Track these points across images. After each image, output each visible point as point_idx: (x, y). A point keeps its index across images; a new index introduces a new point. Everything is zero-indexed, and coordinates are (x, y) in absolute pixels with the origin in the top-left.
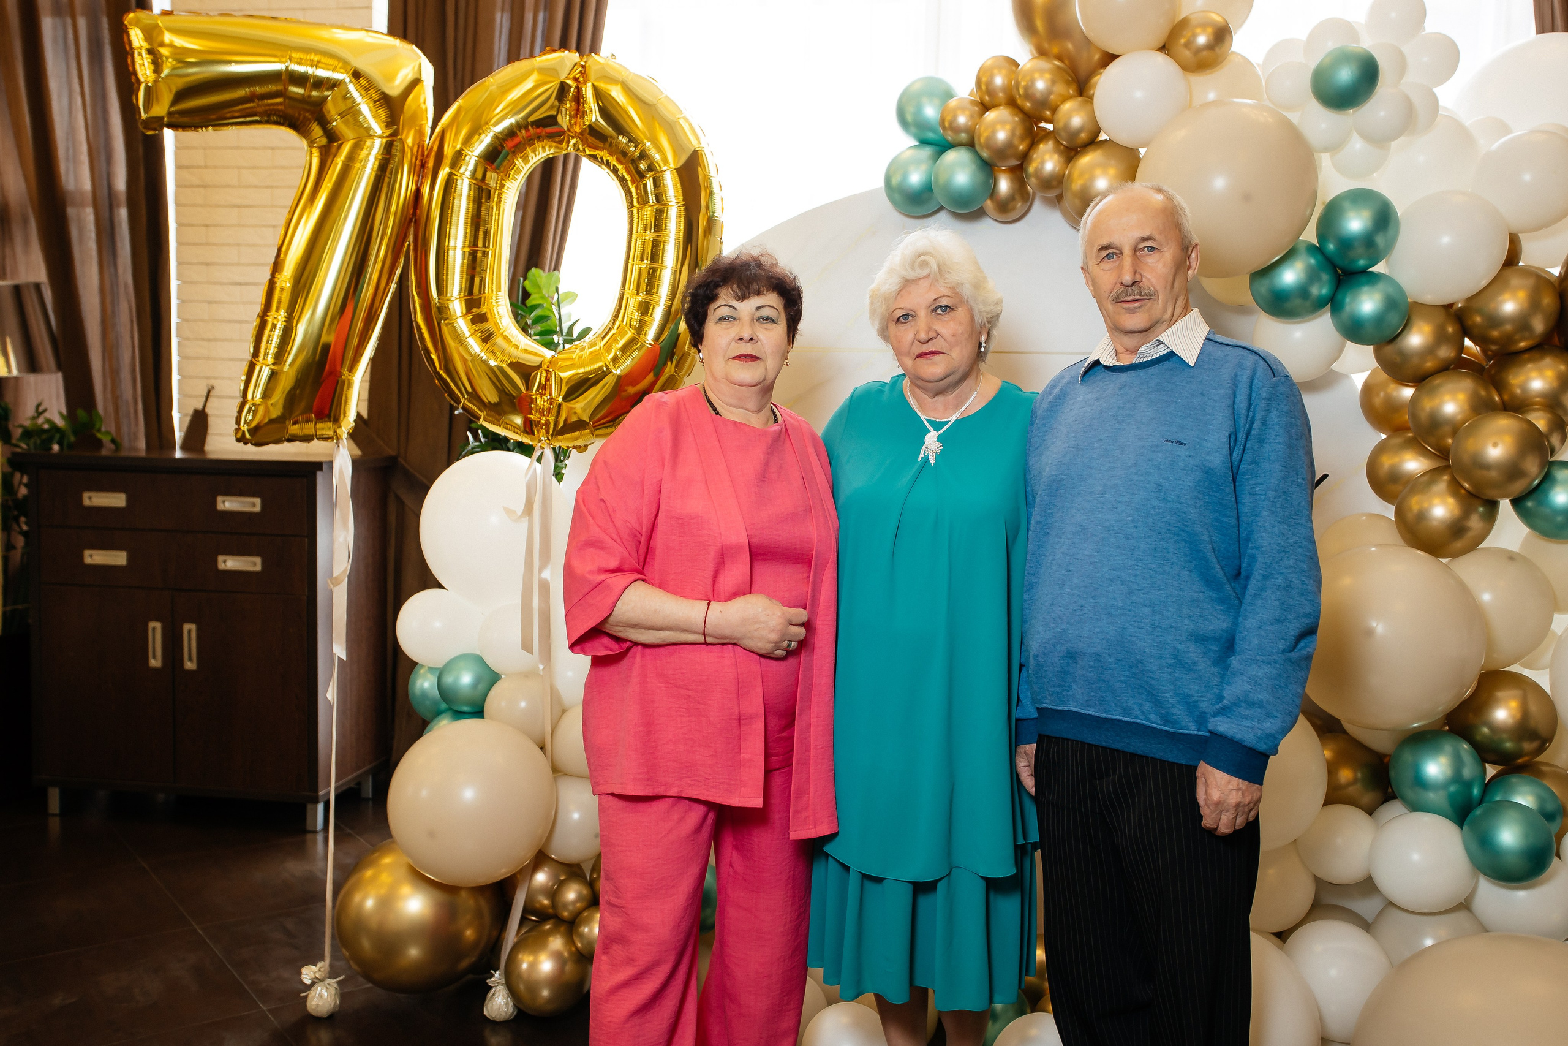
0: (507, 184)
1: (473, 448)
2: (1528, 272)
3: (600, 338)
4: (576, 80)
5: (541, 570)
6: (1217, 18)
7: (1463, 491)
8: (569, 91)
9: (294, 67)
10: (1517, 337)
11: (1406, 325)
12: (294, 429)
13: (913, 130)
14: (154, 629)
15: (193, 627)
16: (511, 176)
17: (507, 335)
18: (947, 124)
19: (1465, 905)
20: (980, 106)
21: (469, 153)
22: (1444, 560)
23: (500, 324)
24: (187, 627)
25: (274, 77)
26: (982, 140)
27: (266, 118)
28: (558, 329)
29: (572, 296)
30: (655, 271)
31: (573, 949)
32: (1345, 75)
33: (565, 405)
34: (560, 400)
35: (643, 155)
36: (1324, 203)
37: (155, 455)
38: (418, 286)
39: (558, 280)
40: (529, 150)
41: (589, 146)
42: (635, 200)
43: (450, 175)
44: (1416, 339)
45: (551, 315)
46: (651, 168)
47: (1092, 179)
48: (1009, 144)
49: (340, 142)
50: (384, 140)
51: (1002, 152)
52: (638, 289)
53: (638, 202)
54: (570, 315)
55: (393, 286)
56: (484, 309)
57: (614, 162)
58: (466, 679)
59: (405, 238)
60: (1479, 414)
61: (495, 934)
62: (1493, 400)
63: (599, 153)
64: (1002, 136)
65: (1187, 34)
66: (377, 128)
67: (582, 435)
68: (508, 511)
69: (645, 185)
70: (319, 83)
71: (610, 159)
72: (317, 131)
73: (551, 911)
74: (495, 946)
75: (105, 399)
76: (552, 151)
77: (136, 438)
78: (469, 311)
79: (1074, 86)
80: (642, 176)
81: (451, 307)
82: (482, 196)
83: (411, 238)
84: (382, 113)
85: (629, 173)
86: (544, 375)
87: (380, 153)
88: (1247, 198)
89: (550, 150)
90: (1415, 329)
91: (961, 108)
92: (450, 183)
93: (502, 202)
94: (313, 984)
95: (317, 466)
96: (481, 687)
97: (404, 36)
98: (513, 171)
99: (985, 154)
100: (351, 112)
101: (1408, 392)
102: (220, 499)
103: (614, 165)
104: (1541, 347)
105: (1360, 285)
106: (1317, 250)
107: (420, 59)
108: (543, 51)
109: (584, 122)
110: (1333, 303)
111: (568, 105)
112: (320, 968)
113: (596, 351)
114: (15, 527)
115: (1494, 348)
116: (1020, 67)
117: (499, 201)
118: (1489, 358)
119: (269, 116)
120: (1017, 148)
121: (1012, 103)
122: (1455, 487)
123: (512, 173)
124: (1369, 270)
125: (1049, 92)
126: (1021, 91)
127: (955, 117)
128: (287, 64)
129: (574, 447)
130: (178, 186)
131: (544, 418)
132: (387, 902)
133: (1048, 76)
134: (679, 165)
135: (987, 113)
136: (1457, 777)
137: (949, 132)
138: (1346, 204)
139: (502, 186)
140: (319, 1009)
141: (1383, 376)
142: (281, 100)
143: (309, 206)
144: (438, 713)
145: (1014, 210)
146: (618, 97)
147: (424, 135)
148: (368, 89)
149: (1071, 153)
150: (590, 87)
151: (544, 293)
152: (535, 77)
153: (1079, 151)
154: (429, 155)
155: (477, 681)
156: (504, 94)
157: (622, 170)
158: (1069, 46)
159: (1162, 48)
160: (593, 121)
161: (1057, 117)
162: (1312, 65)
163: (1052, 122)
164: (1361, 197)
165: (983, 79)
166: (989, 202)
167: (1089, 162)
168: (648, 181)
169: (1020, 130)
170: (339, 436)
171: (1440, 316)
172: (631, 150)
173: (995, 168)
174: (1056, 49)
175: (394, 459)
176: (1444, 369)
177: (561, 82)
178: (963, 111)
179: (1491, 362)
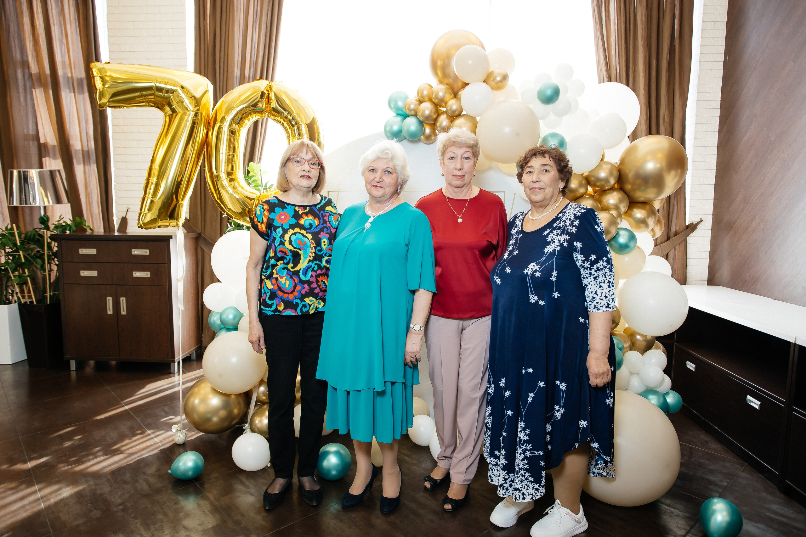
0: (242, 129)
1: (230, 230)
2: (608, 163)
4: (268, 91)
6: (503, 72)
8: (265, 95)
9: (158, 84)
10: (605, 185)
12: (161, 223)
13: (394, 110)
14: (109, 300)
15: (124, 299)
16: (243, 126)
17: (242, 186)
18: (407, 108)
20: (419, 101)
21: (227, 117)
23: (240, 182)
24: (122, 299)
25: (150, 88)
26: (420, 114)
27: (147, 104)
28: (261, 185)
29: (266, 172)
32: (549, 92)
35: (293, 119)
37: (107, 234)
38: (208, 168)
40: (250, 117)
41: (273, 116)
42: (291, 135)
43: (220, 126)
44: (573, 186)
45: (259, 179)
46: (296, 123)
48: (430, 115)
49: (177, 113)
50: (194, 112)
51: (428, 118)
55: (198, 168)
56: (233, 177)
57: (282, 121)
58: (230, 316)
59: (202, 150)
61: (245, 410)
62: (598, 206)
63: (276, 118)
64: (427, 112)
65: (493, 76)
66: (191, 108)
69: (294, 130)
70: (168, 91)
71: (280, 120)
72: (167, 109)
74: (245, 415)
75: (87, 214)
76: (259, 117)
77: (100, 228)
78: (228, 178)
79: (453, 95)
80: (293, 126)
81: (221, 175)
82: (232, 134)
83: (205, 150)
84: (193, 102)
85: (288, 125)
86: (257, 201)
87: (193, 117)
88: (518, 135)
89: (257, 117)
92: (220, 128)
94: (176, 432)
95: (171, 237)
96: (237, 319)
97: (200, 74)
98: (244, 124)
99: (421, 119)
100: (181, 102)
102: (133, 250)
103: (282, 123)
104: (612, 189)
107: (207, 83)
108: (253, 80)
109: (271, 106)
111: (265, 100)
112: (179, 426)
114: (53, 262)
115: (597, 189)
116: (433, 88)
117: (239, 136)
118: (595, 192)
119: (149, 103)
120: (433, 117)
121: (430, 100)
125: (444, 96)
126: (434, 96)
127: (410, 105)
128: (155, 83)
130: (113, 133)
132: (204, 400)
133: (443, 91)
134: (308, 123)
135: (421, 104)
137: (408, 111)
138: (549, 138)
139: (240, 130)
140: (179, 441)
142: (152, 97)
143: (165, 138)
144: (221, 329)
145: (431, 139)
146: (284, 97)
147: (208, 110)
148: (187, 93)
149: (453, 119)
150: (273, 93)
151: (255, 171)
152: (252, 90)
153: (456, 118)
154: (211, 119)
155: (235, 318)
156: (240, 96)
157: (286, 125)
158: (451, 80)
159: (484, 81)
160: (274, 106)
161: (447, 106)
162: (537, 88)
163: (445, 107)
164: (554, 135)
165: (420, 92)
166: (422, 136)
167: (460, 121)
168: (295, 128)
169: (434, 110)
170: (178, 226)
171: (580, 178)
172: (289, 117)
173: (424, 124)
174: (446, 81)
175: (200, 234)
176: (582, 196)
177: (261, 91)
178: (412, 103)
179: (596, 194)
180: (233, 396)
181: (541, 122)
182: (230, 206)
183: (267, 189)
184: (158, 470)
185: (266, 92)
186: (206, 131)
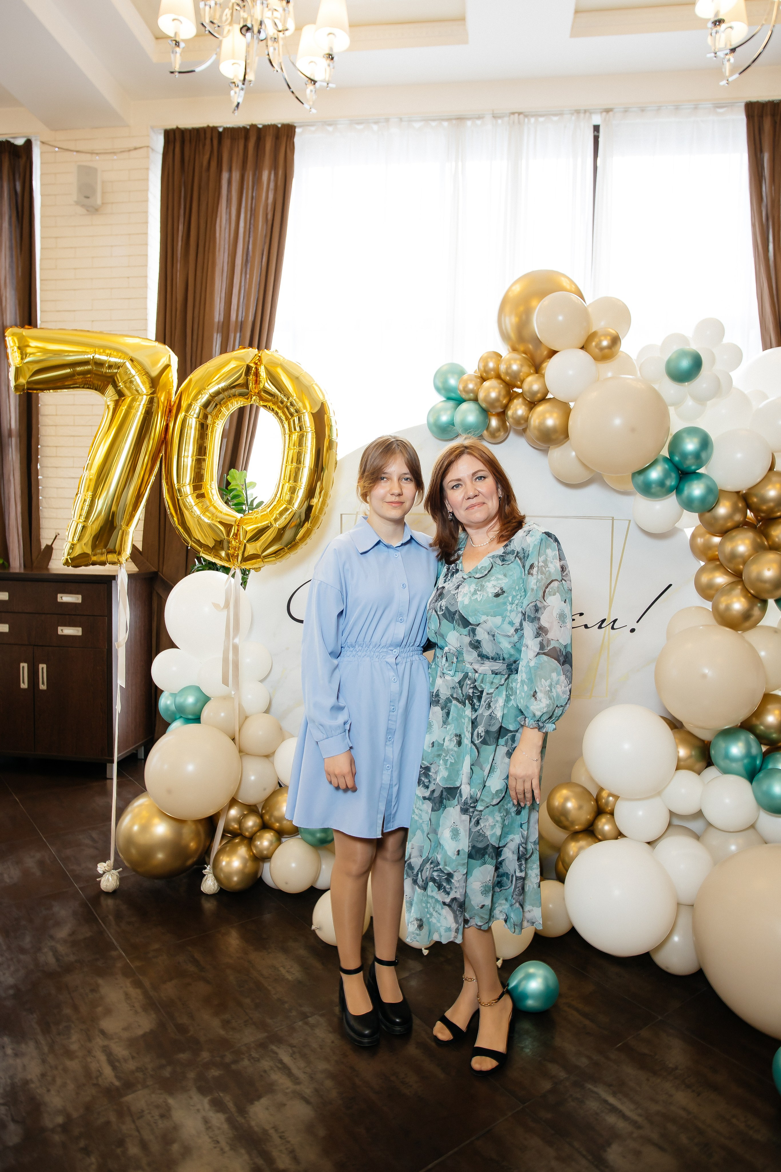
0: (217, 422)
1: (198, 568)
3: (267, 507)
4: (256, 364)
5: (233, 639)
6: (612, 331)
7: (750, 595)
8: (252, 370)
9: (98, 357)
10: (776, 510)
11: (717, 503)
12: (95, 559)
13: (443, 392)
14: (23, 667)
15: (45, 666)
16: (220, 417)
17: (216, 505)
18: (462, 389)
19: (753, 827)
20: (481, 379)
21: (196, 404)
22: (740, 632)
23: (212, 499)
24: (41, 666)
25: (87, 362)
26: (482, 398)
27: (83, 385)
28: (245, 502)
29: (253, 485)
30: (299, 469)
31: (251, 854)
32: (685, 364)
33: (248, 545)
34: (245, 541)
35: (292, 404)
36: (671, 435)
37: (28, 571)
38: (167, 479)
39: (246, 476)
40: (230, 402)
41: (264, 400)
42: (288, 429)
43: (184, 416)
44: (723, 510)
45: (242, 495)
46: (297, 411)
47: (544, 419)
48: (497, 400)
49: (124, 397)
50: (149, 396)
51: (492, 403)
52: (289, 480)
53: (289, 431)
54: (252, 495)
55: (153, 478)
56: (203, 491)
57: (276, 409)
58: (190, 700)
59: (159, 451)
60: (757, 552)
61: (207, 844)
62: (764, 544)
63: (269, 404)
64: (493, 395)
65: (596, 340)
66: (145, 390)
67: (258, 561)
68: (216, 606)
69: (294, 421)
70: (111, 365)
71: (273, 407)
72: (111, 391)
73: (239, 831)
74: (207, 850)
78: (195, 492)
79: (533, 369)
80: (292, 415)
81: (184, 489)
82: (203, 429)
83: (163, 451)
84: (148, 382)
85: (284, 414)
86: (236, 528)
87: (146, 403)
88: (633, 430)
89: (241, 403)
90: (721, 504)
91: (470, 380)
92: (184, 420)
93: (214, 432)
94: (104, 873)
95: (114, 577)
98: (221, 414)
99: (484, 405)
100: (130, 381)
101: (717, 540)
102: (59, 595)
103: (276, 411)
105: (692, 480)
106: (669, 460)
107: (169, 354)
108: (239, 349)
109: (260, 387)
110: (678, 489)
112: (108, 864)
113: (265, 515)
115: (762, 515)
116: (502, 358)
117: (212, 432)
119: (85, 384)
120: (502, 402)
121: (498, 377)
122: (745, 590)
124: (697, 471)
125: (519, 372)
126: (504, 371)
127: (467, 385)
128: (93, 355)
129: (254, 569)
131: (236, 552)
132: (145, 828)
133: (518, 362)
134: (313, 412)
135: (485, 383)
136: (748, 754)
137: (464, 393)
138: (685, 435)
139: (214, 423)
140: (107, 887)
141: (703, 530)
142: (90, 374)
143: (107, 432)
144: (176, 718)
145: (499, 436)
146: (281, 373)
147: (170, 394)
148: (138, 368)
149: (533, 405)
150: (263, 368)
151: (238, 482)
152: (234, 362)
153: (537, 404)
154: (173, 405)
155: (197, 701)
156: (216, 372)
157: (281, 414)
158: (531, 347)
159: (582, 348)
160: (266, 386)
161: (524, 385)
162: (665, 357)
163: (522, 388)
164: (693, 431)
165: (482, 365)
166: (485, 432)
167: (542, 410)
168: (295, 418)
169: (503, 392)
170: (120, 562)
171: (735, 498)
172: (286, 401)
173: (489, 413)
174: (522, 347)
175: (156, 573)
176: (738, 526)
177: (247, 365)
178: (471, 380)
179: (761, 523)
180: (189, 823)
181: (672, 410)
182: (198, 534)
184: (73, 933)
185: (254, 366)
186: (165, 424)
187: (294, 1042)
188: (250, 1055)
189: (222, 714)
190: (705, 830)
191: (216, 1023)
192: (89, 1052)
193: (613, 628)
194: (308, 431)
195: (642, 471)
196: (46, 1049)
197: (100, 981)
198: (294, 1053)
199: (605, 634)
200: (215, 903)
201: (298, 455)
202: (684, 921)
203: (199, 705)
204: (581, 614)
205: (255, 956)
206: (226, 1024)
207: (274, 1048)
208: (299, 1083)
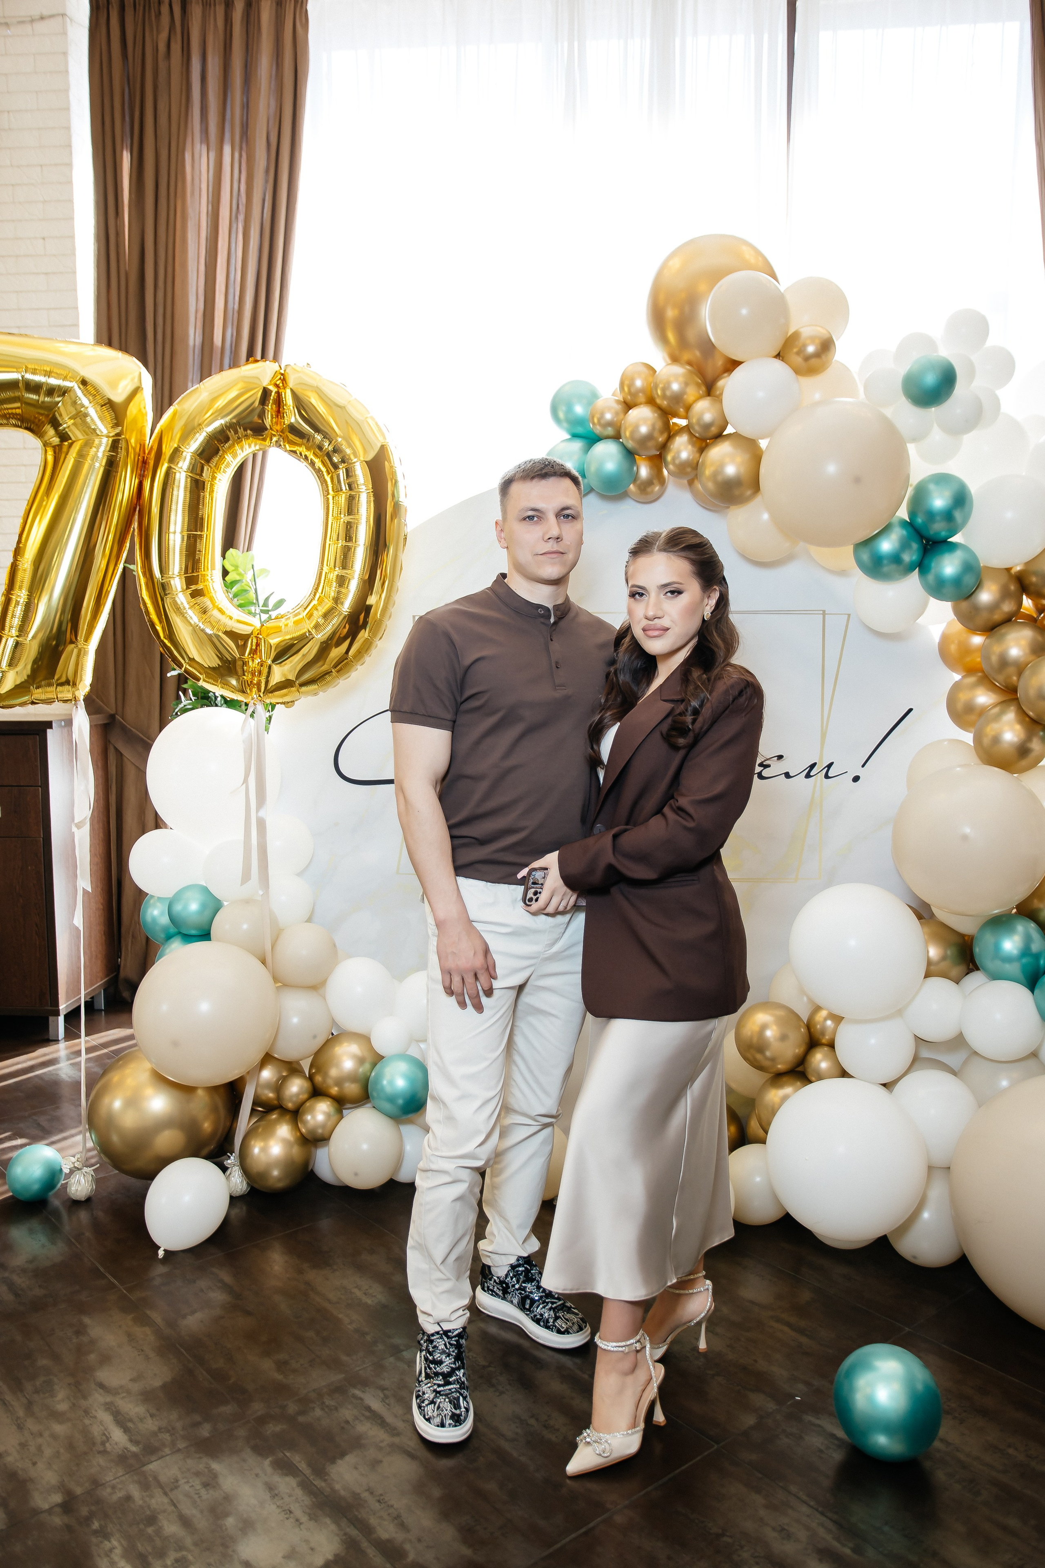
0: (218, 476)
3: (301, 609)
4: (277, 386)
5: (257, 811)
6: (822, 332)
7: (1027, 719)
8: (271, 396)
9: (29, 376)
11: (979, 586)
12: (38, 694)
13: (565, 425)
16: (222, 470)
17: (222, 608)
18: (596, 420)
19: (1034, 1055)
20: (624, 405)
21: (185, 450)
22: (1013, 774)
23: (215, 598)
25: (12, 385)
26: (628, 434)
27: (5, 422)
29: (267, 573)
30: (349, 549)
31: (298, 1134)
32: (931, 379)
33: (274, 668)
34: (269, 662)
35: (336, 450)
36: (912, 485)
38: (143, 566)
39: (253, 558)
40: (237, 447)
41: (288, 443)
42: (330, 488)
43: (169, 468)
44: (986, 596)
45: (249, 589)
46: (343, 460)
47: (721, 466)
48: (649, 437)
49: (70, 441)
50: (111, 439)
51: (645, 442)
52: (335, 564)
53: (333, 490)
54: (266, 588)
56: (200, 586)
57: (311, 456)
58: (193, 906)
60: (1038, 656)
61: (228, 1124)
63: (298, 449)
64: (644, 430)
65: (799, 344)
66: (104, 428)
67: (289, 692)
69: (339, 476)
70: (51, 391)
71: (308, 453)
72: (51, 432)
73: (277, 1102)
74: (230, 1132)
76: (257, 447)
78: (188, 588)
79: (704, 388)
80: (336, 466)
81: (172, 582)
82: (197, 487)
83: (135, 525)
84: (109, 415)
85: (324, 465)
86: (255, 641)
87: (108, 448)
89: (255, 446)
90: (985, 588)
91: (608, 406)
92: (168, 474)
93: (215, 492)
94: (72, 1172)
95: (49, 725)
98: (224, 465)
99: (630, 444)
100: (81, 416)
101: (977, 640)
103: (311, 460)
105: (942, 552)
106: (909, 525)
109: (284, 422)
110: (922, 566)
111: (270, 407)
112: (78, 1158)
116: (657, 373)
117: (212, 491)
119: (8, 419)
120: (656, 440)
121: (651, 401)
122: (1021, 713)
123: (223, 467)
124: (949, 540)
125: (683, 392)
126: (659, 392)
127: (602, 415)
128: (22, 374)
129: (284, 703)
131: (256, 679)
132: (133, 1102)
133: (681, 379)
134: (370, 457)
135: (630, 411)
136: (1026, 951)
137: (598, 427)
138: (931, 486)
139: (214, 478)
140: (78, 1193)
141: (959, 626)
142: (18, 405)
143: (45, 498)
144: (169, 937)
145: (652, 492)
146: (314, 401)
147: (144, 435)
148: (95, 396)
149: (704, 444)
150: (288, 392)
151: (241, 570)
152: (240, 385)
153: (711, 443)
154: (149, 453)
155: (204, 906)
156: (214, 400)
157: (318, 464)
158: (698, 353)
159: (778, 356)
160: (293, 420)
161: (690, 414)
162: (902, 371)
163: (686, 418)
164: (942, 479)
165: (625, 382)
166: (632, 486)
167: (719, 452)
168: (341, 471)
169: (659, 424)
170: (75, 699)
171: (1004, 578)
172: (326, 444)
173: (637, 457)
174: (686, 356)
175: (112, 717)
176: (1008, 620)
177: (264, 388)
178: (609, 409)
179: (1042, 615)
180: (200, 1092)
181: (911, 448)
182: (193, 651)
183: (269, 611)
185: (271, 388)
186: (137, 481)
187: (386, 1383)
188: (323, 1403)
189: (245, 926)
190: (966, 1062)
191: (267, 1365)
192: (87, 1412)
193: (827, 776)
194: (361, 490)
195: (869, 542)
196: (21, 1413)
197: (87, 1320)
198: (386, 1397)
199: (815, 787)
200: (244, 1208)
201: (347, 527)
202: (937, 1192)
203: (208, 913)
204: (780, 757)
205: (314, 1276)
206: (281, 1366)
207: (357, 1392)
208: (398, 1435)
